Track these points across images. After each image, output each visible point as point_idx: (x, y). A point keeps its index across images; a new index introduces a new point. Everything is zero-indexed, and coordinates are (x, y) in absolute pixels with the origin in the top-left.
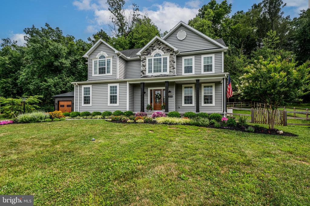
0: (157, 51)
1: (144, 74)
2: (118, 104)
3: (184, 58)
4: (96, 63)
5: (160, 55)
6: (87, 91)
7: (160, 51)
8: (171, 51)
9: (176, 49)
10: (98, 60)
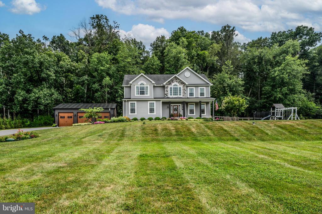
0: (175, 83)
1: (167, 96)
2: (155, 113)
3: (189, 88)
4: (137, 88)
5: (177, 86)
6: (133, 105)
7: (177, 83)
8: (184, 84)
9: (187, 84)
10: (139, 86)
